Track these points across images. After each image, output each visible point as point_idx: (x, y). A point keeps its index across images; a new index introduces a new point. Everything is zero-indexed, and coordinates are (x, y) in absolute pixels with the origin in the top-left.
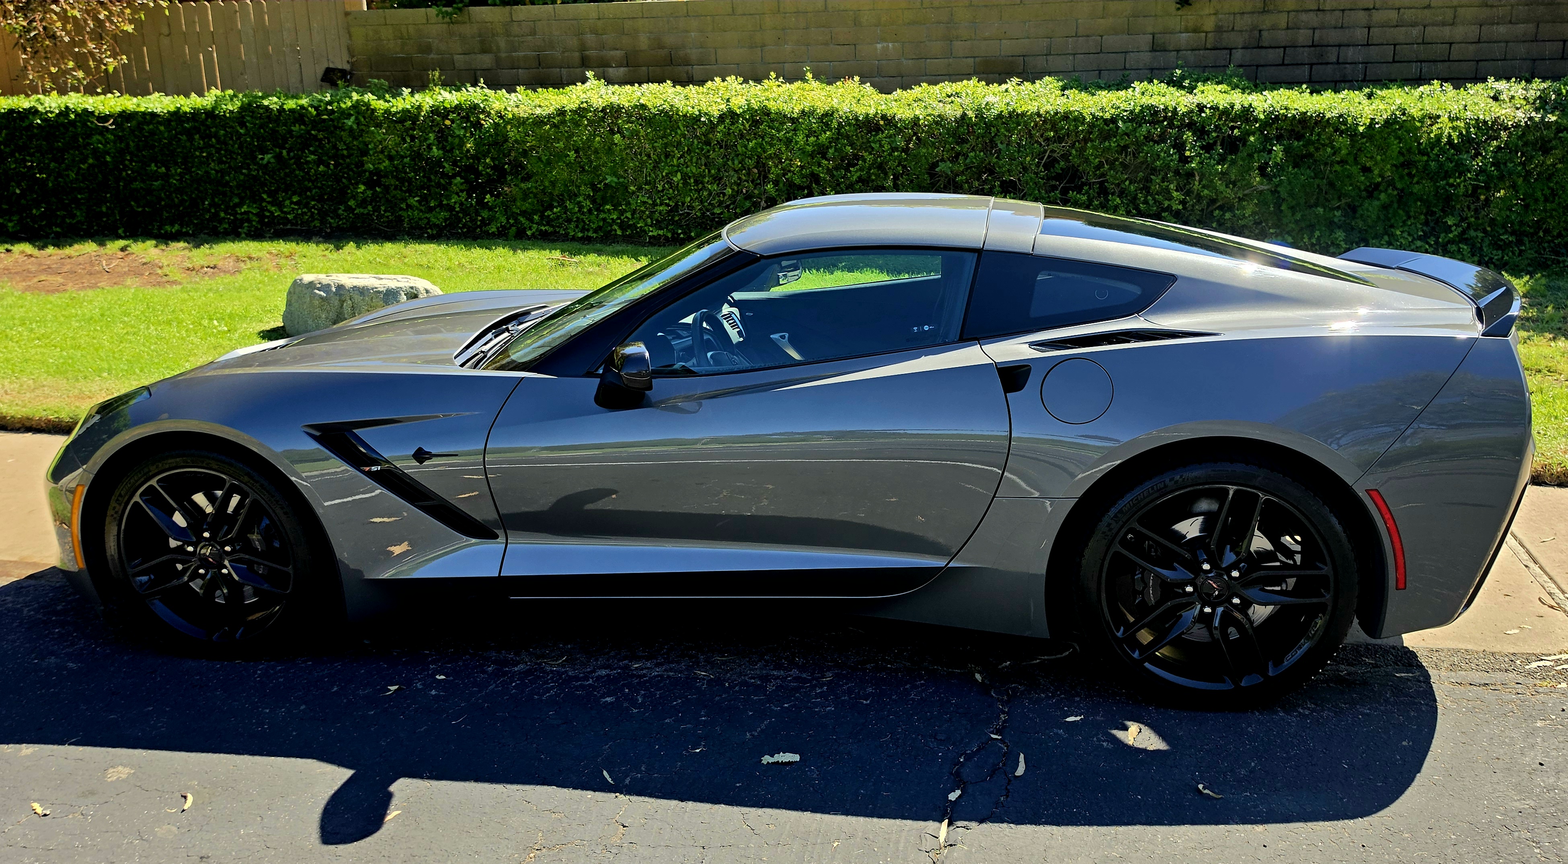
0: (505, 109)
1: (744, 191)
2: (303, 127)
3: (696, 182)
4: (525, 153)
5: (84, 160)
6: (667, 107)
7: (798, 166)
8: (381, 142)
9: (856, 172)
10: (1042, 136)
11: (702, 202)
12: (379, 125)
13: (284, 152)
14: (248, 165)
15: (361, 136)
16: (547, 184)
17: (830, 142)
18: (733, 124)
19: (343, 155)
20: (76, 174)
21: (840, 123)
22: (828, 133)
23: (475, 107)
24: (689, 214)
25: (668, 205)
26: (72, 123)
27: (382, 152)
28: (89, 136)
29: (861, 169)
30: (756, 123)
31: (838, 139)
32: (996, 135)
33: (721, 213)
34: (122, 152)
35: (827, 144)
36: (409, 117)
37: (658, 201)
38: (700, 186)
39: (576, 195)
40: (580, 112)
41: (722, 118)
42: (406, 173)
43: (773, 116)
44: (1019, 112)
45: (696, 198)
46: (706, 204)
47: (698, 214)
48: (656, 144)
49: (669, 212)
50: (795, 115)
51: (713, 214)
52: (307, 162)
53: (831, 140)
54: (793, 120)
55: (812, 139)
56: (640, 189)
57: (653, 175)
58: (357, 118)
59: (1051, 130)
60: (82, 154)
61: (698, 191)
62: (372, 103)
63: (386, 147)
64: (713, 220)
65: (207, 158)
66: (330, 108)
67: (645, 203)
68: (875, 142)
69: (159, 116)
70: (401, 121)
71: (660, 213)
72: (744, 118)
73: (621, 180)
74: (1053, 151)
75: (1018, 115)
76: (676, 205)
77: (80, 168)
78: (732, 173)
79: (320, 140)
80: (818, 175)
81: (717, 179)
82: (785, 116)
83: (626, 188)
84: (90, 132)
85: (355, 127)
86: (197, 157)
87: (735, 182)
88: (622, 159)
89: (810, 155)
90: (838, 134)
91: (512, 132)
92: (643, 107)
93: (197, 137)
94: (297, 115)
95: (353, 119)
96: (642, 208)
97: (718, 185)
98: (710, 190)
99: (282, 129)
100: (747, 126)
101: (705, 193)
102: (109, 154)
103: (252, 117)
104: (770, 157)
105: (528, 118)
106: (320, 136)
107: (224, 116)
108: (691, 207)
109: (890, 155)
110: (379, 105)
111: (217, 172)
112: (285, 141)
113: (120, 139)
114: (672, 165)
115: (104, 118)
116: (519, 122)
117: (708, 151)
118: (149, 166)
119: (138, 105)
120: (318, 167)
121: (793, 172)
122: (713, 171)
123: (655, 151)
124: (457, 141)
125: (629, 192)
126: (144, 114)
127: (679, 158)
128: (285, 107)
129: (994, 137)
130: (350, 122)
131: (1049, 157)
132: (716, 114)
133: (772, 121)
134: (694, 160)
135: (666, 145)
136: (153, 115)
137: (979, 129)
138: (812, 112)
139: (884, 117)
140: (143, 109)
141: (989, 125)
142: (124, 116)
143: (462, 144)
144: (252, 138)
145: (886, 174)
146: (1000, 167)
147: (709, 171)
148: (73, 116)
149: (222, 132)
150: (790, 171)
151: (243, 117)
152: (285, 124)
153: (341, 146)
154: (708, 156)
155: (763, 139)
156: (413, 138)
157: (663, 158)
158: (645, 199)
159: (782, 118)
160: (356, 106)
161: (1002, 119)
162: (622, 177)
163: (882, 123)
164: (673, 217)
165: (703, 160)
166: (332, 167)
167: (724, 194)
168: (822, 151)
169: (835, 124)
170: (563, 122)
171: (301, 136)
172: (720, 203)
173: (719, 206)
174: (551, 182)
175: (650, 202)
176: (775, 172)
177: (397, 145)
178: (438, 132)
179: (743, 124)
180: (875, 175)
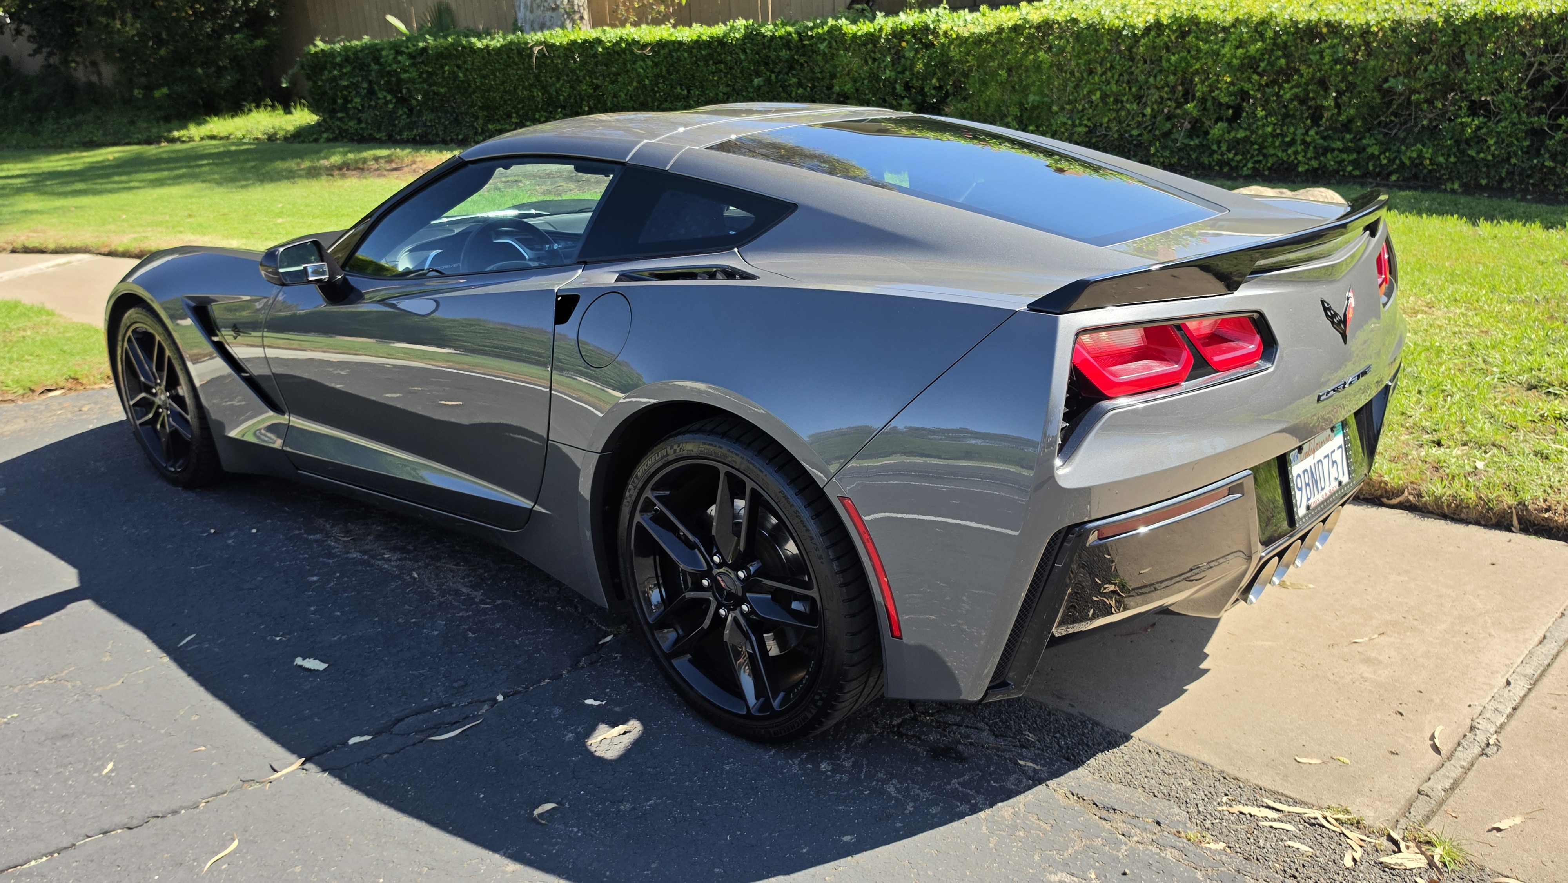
0: (952, 29)
1: (1166, 111)
2: (788, 52)
3: (1116, 101)
4: (966, 74)
5: (630, 84)
6: (1097, 20)
7: (1226, 82)
8: (847, 65)
9: (1291, 89)
10: (1528, 44)
11: (1120, 122)
12: (846, 50)
13: (773, 76)
14: (747, 88)
15: (833, 59)
16: (981, 104)
17: (1263, 54)
18: (1159, 35)
19: (818, 78)
20: (626, 95)
21: (1276, 33)
22: (1260, 44)
23: (926, 28)
24: (1106, 136)
25: (1086, 126)
26: (624, 51)
27: (848, 74)
28: (634, 63)
29: (1297, 86)
30: (1183, 35)
31: (1272, 50)
32: (1466, 43)
33: (1139, 135)
34: (657, 76)
35: (1258, 56)
36: (872, 38)
37: (1077, 122)
38: (1119, 105)
39: (1006, 116)
40: (1016, 29)
41: (1147, 30)
42: (865, 94)
43: (1201, 26)
44: (1499, 13)
45: (1115, 119)
46: (1124, 125)
47: (1116, 136)
48: (1080, 61)
49: (1087, 133)
50: (1227, 25)
51: (1131, 136)
52: (790, 85)
53: (1263, 52)
54: (1224, 29)
55: (1240, 51)
56: (1062, 109)
57: (1076, 94)
58: (830, 43)
59: (1541, 36)
60: (630, 77)
61: (1117, 111)
62: (844, 28)
63: (852, 69)
64: (1131, 143)
65: (718, 82)
66: (810, 33)
67: (1065, 124)
68: (1314, 53)
69: (685, 44)
70: (865, 45)
71: (1079, 134)
72: (1171, 30)
73: (1046, 99)
74: (1541, 64)
75: (1497, 18)
76: (1095, 126)
77: (628, 90)
78: (1153, 91)
79: (802, 65)
80: (1248, 92)
81: (1139, 98)
82: (1217, 25)
83: (1050, 108)
84: (635, 58)
85: (826, 51)
86: (711, 81)
87: (1156, 100)
88: (1049, 77)
89: (1238, 70)
90: (1275, 44)
91: (954, 52)
92: (1075, 21)
93: (711, 62)
94: (784, 41)
95: (826, 43)
96: (1063, 130)
97: (1138, 104)
98: (1128, 110)
99: (773, 55)
100: (1173, 38)
101: (1123, 113)
102: (647, 78)
103: (752, 43)
104: (1197, 72)
105: (969, 37)
106: (801, 61)
107: (731, 43)
108: (1108, 128)
109: (1331, 68)
110: (849, 28)
111: (724, 94)
112: (775, 64)
113: (656, 64)
114: (1094, 84)
115: (645, 46)
116: (961, 41)
117: (1131, 67)
118: (676, 88)
119: (671, 35)
120: (798, 89)
121: (1220, 89)
122: (1134, 89)
123: (1080, 67)
124: (909, 62)
125: (1052, 113)
126: (674, 42)
127: (1101, 76)
128: (776, 34)
129: (1464, 45)
130: (822, 46)
131: (1538, 71)
132: (1141, 25)
133: (1201, 31)
134: (1116, 77)
135: (1089, 62)
136: (681, 43)
137: (1444, 36)
138: (1245, 22)
139: (1328, 24)
140: (674, 38)
141: (1457, 32)
142: (661, 45)
143: (913, 64)
144: (749, 63)
145: (1326, 89)
146: (1467, 84)
147: (1130, 89)
148: (623, 45)
149: (729, 58)
150: (1218, 89)
151: (745, 44)
152: (775, 50)
153: (817, 70)
154: (1132, 73)
155: (1189, 52)
156: (874, 60)
157: (1085, 75)
158: (1065, 120)
159: (1212, 27)
160: (833, 29)
161: (1475, 23)
162: (1047, 96)
163: (1325, 30)
164: (1091, 139)
165: (1126, 77)
166: (808, 89)
167: (1144, 115)
168: (1251, 64)
169: (1270, 34)
170: (1000, 41)
171: (787, 61)
172: (1139, 124)
173: (1138, 127)
174: (985, 102)
175: (1070, 122)
176: (1200, 90)
177: (861, 67)
178: (895, 54)
179: (1169, 36)
180: (1315, 92)
